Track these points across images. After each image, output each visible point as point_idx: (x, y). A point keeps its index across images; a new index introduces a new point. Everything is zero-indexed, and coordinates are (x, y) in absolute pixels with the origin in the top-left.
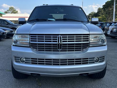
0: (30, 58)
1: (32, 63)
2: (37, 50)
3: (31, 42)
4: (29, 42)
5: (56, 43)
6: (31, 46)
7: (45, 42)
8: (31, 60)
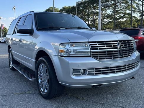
0: (94, 69)
1: (96, 74)
2: (98, 59)
3: (92, 51)
4: (90, 50)
5: (117, 49)
6: (92, 55)
7: (107, 49)
8: (94, 70)
